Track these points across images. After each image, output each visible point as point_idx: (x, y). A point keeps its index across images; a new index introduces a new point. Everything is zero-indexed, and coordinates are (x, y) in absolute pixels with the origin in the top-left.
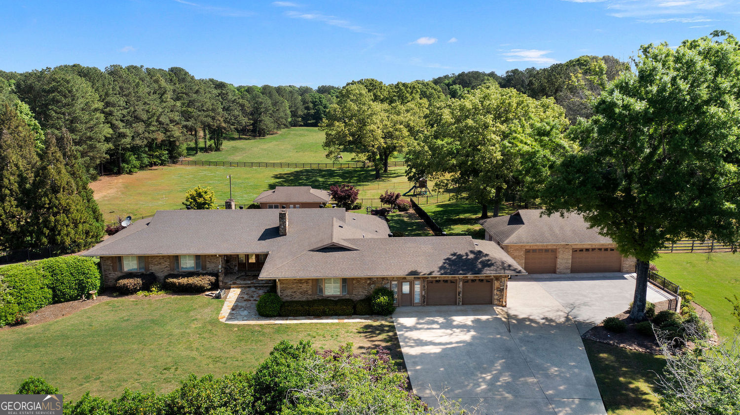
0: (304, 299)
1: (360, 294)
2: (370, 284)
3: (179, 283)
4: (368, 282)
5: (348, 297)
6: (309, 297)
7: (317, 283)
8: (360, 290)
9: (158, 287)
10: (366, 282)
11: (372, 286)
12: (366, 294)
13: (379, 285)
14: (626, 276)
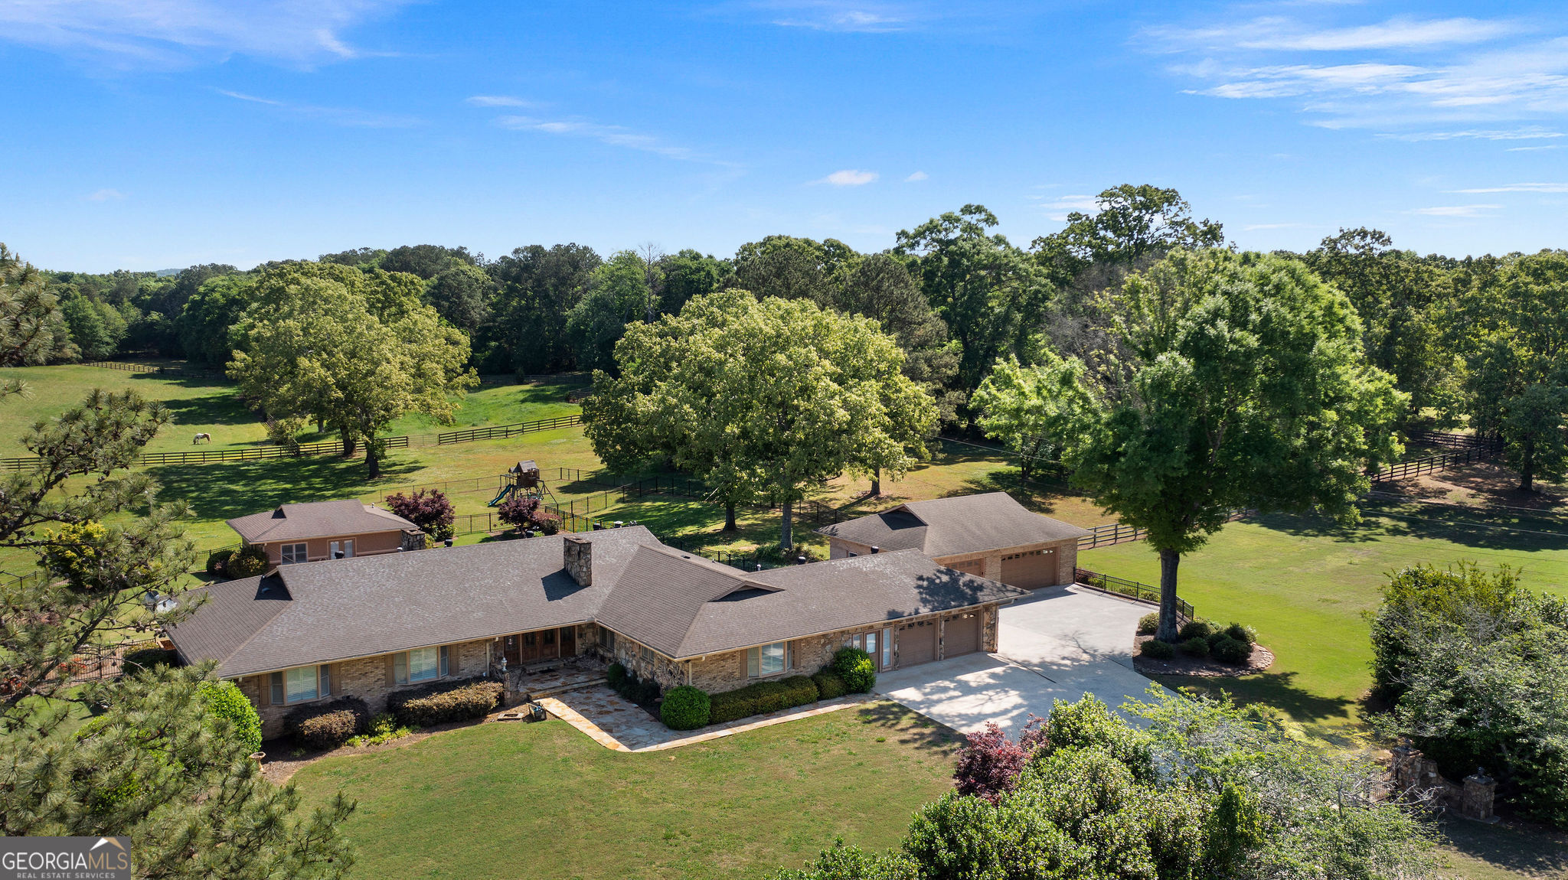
0: (728, 689)
1: (811, 664)
2: (824, 645)
3: (438, 705)
4: (822, 641)
5: (793, 673)
6: (736, 683)
7: (746, 655)
8: (811, 657)
9: (389, 723)
10: (819, 642)
11: (828, 647)
12: (819, 663)
13: (836, 646)
14: (1068, 589)
